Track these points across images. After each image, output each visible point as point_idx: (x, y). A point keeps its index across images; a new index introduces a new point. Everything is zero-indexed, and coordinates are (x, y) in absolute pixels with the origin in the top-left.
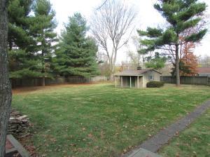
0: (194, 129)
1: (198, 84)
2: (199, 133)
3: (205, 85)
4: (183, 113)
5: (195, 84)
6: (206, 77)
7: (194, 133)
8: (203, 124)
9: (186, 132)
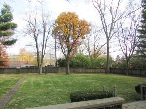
0: (14, 100)
1: (10, 73)
2: (17, 101)
3: (14, 73)
4: (4, 93)
5: (8, 73)
6: (15, 68)
7: (15, 102)
8: (18, 96)
9: (10, 102)
